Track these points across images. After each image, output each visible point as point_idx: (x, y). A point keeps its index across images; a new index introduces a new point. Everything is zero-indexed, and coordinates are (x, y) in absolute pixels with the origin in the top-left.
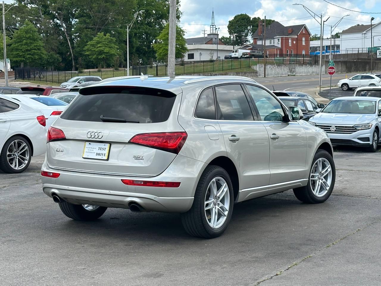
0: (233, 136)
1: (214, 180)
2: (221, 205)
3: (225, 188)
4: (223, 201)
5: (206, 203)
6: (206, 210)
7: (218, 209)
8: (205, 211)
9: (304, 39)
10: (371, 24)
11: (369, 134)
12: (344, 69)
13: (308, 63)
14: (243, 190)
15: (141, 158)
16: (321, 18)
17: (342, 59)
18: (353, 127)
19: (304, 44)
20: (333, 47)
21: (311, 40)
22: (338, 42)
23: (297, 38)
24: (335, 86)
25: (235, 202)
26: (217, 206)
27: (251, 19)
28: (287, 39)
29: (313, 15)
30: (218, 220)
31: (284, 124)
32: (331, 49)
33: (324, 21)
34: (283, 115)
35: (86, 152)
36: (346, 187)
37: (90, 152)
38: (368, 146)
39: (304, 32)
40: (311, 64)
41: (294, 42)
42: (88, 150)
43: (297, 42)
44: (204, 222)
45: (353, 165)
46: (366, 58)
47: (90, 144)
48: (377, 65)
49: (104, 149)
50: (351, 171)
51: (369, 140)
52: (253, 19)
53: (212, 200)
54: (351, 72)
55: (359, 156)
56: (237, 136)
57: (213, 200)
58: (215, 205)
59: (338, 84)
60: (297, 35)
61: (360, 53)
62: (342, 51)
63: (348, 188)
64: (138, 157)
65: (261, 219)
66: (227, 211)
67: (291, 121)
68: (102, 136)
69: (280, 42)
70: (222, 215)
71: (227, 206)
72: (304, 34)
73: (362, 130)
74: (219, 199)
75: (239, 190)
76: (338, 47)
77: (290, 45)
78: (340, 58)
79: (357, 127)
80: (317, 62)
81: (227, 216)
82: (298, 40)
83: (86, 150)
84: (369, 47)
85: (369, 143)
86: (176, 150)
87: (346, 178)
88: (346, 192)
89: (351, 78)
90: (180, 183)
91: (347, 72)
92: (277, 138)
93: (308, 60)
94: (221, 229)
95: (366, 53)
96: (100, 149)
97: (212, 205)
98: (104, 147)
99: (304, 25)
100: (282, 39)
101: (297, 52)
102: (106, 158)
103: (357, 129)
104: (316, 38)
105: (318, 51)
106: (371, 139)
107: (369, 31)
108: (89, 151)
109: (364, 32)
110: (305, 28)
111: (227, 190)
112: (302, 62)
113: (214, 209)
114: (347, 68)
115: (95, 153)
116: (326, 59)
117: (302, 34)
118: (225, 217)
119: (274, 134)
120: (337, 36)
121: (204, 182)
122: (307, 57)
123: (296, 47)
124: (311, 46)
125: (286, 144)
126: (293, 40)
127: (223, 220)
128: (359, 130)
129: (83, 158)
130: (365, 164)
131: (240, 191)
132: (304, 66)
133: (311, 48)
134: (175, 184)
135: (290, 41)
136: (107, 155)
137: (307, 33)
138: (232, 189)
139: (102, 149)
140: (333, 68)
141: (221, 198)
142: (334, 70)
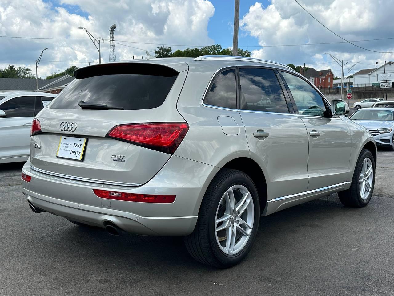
0: (259, 131)
1: (231, 189)
2: (242, 221)
3: (247, 199)
4: (244, 216)
5: (217, 221)
6: (218, 232)
7: (237, 227)
8: (216, 233)
9: (329, 79)
10: (375, 68)
11: (389, 137)
12: (356, 96)
13: (332, 93)
14: (273, 200)
15: (121, 159)
16: (342, 62)
17: (355, 91)
18: (376, 131)
19: (329, 81)
20: (349, 83)
21: (334, 79)
22: (352, 80)
23: (325, 78)
24: (351, 107)
25: (262, 215)
26: (235, 224)
27: (296, 67)
28: (319, 79)
29: (337, 60)
30: (236, 242)
31: (325, 120)
32: (348, 85)
33: (344, 64)
34: (325, 110)
35: (61, 149)
36: (383, 186)
37: (65, 150)
38: (389, 146)
39: (330, 74)
40: (334, 94)
41: (323, 81)
42: (63, 146)
43: (325, 81)
44: (213, 249)
45: (381, 162)
46: (371, 89)
47: (65, 138)
48: (378, 95)
49: (80, 146)
50: (381, 168)
51: (389, 141)
52: (297, 67)
53: (227, 217)
54: (361, 98)
55: (382, 154)
56: (265, 131)
57: (230, 216)
58: (233, 222)
59: (354, 105)
60: (325, 76)
61: (367, 87)
62: (355, 86)
63: (385, 187)
64: (118, 157)
65: (297, 231)
66: (251, 229)
67: (333, 117)
68: (76, 128)
69: (314, 81)
70: (244, 235)
71: (250, 223)
72: (329, 75)
73: (383, 133)
74: (239, 214)
75: (267, 200)
76: (352, 83)
77: (320, 82)
78: (354, 90)
79: (380, 130)
80: (339, 92)
81: (250, 236)
82: (326, 79)
83: (61, 147)
84: (372, 83)
85: (389, 144)
86: (171, 149)
87: (379, 175)
88: (385, 191)
89: (362, 101)
90: (175, 196)
91: (358, 99)
92: (318, 136)
93: (332, 91)
94: (240, 255)
95: (371, 86)
96: (76, 145)
97: (227, 223)
98: (79, 143)
99: (329, 70)
100: (315, 78)
101: (325, 86)
102: (80, 158)
103: (379, 132)
104: (337, 79)
105: (338, 87)
106: (391, 140)
107: (374, 72)
108: (64, 148)
109: (370, 73)
110: (331, 72)
111: (250, 202)
112: (329, 92)
113: (230, 228)
114: (358, 96)
115: (69, 150)
116: (345, 90)
117: (329, 76)
118: (248, 238)
119: (313, 131)
120: (352, 77)
121: (214, 194)
122: (332, 89)
123: (324, 84)
124: (334, 83)
125: (322, 143)
126: (322, 79)
127: (244, 241)
128: (381, 133)
129: (57, 157)
130: (391, 161)
131: (268, 202)
132: (330, 95)
133: (334, 84)
134: (167, 198)
135: (320, 80)
136: (82, 153)
137: (331, 75)
138: (258, 200)
139: (77, 146)
140: (350, 94)
141: (241, 212)
142: (351, 96)
